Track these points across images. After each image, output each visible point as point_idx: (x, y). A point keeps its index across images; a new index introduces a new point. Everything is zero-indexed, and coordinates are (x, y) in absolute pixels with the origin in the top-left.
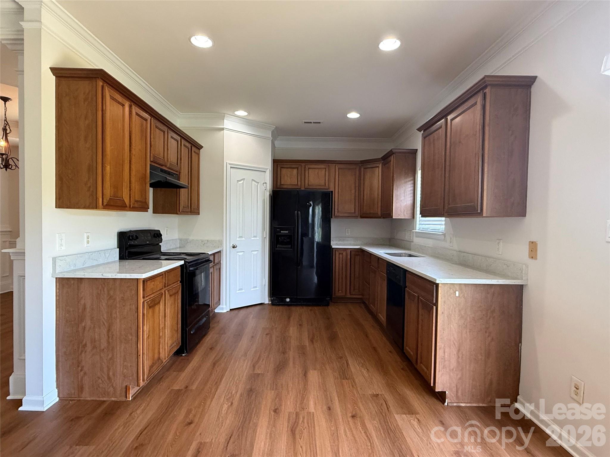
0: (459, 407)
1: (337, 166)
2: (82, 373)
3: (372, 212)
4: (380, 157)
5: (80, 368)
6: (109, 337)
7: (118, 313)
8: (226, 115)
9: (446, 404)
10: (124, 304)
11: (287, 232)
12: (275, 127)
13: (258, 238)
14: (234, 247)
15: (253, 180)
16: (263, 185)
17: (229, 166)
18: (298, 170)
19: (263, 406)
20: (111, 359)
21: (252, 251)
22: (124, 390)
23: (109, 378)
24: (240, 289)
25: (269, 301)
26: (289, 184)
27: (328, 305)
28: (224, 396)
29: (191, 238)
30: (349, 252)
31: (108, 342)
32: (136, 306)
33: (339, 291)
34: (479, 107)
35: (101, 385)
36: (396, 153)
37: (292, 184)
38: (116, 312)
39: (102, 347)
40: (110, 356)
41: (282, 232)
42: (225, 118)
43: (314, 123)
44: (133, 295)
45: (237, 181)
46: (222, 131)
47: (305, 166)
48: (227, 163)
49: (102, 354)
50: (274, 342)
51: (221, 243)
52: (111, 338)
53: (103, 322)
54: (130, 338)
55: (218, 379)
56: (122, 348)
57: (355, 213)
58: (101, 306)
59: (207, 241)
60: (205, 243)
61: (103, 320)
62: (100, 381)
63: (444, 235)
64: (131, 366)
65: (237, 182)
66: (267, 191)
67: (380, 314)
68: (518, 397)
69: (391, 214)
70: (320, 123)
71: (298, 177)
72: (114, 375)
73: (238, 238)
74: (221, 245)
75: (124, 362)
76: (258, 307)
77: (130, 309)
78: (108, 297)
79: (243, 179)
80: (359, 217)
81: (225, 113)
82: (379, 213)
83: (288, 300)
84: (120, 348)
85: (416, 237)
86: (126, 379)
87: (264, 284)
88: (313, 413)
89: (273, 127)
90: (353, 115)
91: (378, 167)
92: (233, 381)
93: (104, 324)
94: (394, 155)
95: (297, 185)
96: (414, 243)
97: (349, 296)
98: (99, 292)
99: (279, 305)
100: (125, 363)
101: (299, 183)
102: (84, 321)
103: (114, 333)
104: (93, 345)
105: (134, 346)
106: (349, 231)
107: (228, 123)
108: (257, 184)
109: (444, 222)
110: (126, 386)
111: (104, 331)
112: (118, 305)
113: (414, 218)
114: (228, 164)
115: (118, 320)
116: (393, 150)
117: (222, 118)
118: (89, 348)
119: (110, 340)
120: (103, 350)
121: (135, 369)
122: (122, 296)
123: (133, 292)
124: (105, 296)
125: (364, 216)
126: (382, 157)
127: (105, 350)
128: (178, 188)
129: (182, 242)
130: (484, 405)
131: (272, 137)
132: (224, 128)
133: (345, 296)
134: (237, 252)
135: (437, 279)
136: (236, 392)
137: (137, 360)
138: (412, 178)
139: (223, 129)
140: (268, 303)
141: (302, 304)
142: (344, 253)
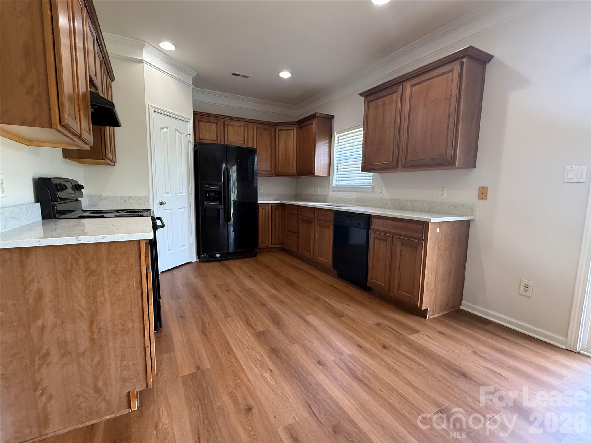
0: (434, 318)
1: (255, 126)
2: (44, 399)
3: (287, 170)
4: (296, 121)
5: (39, 392)
6: (92, 333)
7: (107, 295)
8: (146, 44)
9: (427, 318)
10: (117, 280)
11: (217, 188)
12: (196, 73)
13: (184, 194)
14: (161, 204)
15: (176, 129)
16: (187, 137)
17: (152, 109)
18: (217, 125)
19: (303, 362)
20: (99, 363)
21: (179, 208)
22: (125, 399)
23: (98, 391)
24: (169, 250)
25: (197, 259)
26: (208, 138)
27: (255, 256)
28: (253, 365)
29: (105, 194)
30: (270, 206)
31: (92, 340)
32: (139, 280)
33: (262, 242)
34: (456, 73)
35: (83, 405)
36: (318, 117)
37: (212, 139)
38: (103, 295)
39: (81, 349)
40: (96, 360)
41: (211, 187)
42: (144, 48)
43: (243, 76)
44: (132, 265)
45: (161, 128)
46: (141, 65)
47: (224, 121)
48: (149, 104)
49: (81, 359)
50: (243, 297)
51: (147, 198)
52: (96, 333)
53: (79, 312)
54: (131, 326)
55: (226, 348)
56: (118, 342)
57: (271, 171)
58: (74, 288)
59: (128, 197)
60: (126, 200)
61: (79, 308)
62: (81, 399)
63: (373, 187)
64: (134, 364)
65: (161, 130)
66: (190, 144)
67: (319, 257)
68: (463, 302)
69: (314, 172)
70: (247, 77)
71: (217, 132)
72: (105, 384)
73: (165, 194)
74: (148, 201)
75: (122, 360)
76: (188, 266)
77: (129, 285)
78: (87, 273)
79: (166, 127)
80: (274, 175)
81: (145, 41)
82: (295, 172)
83: (218, 255)
84: (114, 343)
85: (332, 191)
86: (127, 384)
87: (191, 242)
88: (352, 354)
89: (195, 73)
90: (285, 75)
91: (293, 130)
92: (245, 347)
93: (82, 315)
94: (316, 119)
95: (217, 140)
96: (329, 196)
97: (270, 246)
98: (69, 267)
99: (209, 261)
100: (125, 363)
101: (219, 139)
102: (42, 317)
103: (102, 324)
104: (62, 351)
105: (138, 336)
106: (262, 188)
107: (147, 56)
108: (180, 135)
109: (372, 177)
110: (129, 393)
111: (83, 325)
112: (106, 283)
113: (330, 175)
114: (150, 106)
115: (108, 305)
116: (316, 114)
117: (141, 47)
118: (55, 357)
119: (96, 337)
120: (84, 353)
121: (141, 368)
122: (113, 267)
123: (132, 261)
124: (81, 271)
125: (278, 174)
126: (298, 121)
127: (87, 352)
128: (102, 126)
129: (93, 198)
130: (447, 312)
131: (193, 84)
132: (144, 60)
133: (267, 246)
134: (165, 210)
135: (432, 219)
136: (262, 356)
137: (143, 353)
138: (327, 141)
139: (142, 62)
140: (195, 261)
141: (233, 257)
142: (267, 208)
